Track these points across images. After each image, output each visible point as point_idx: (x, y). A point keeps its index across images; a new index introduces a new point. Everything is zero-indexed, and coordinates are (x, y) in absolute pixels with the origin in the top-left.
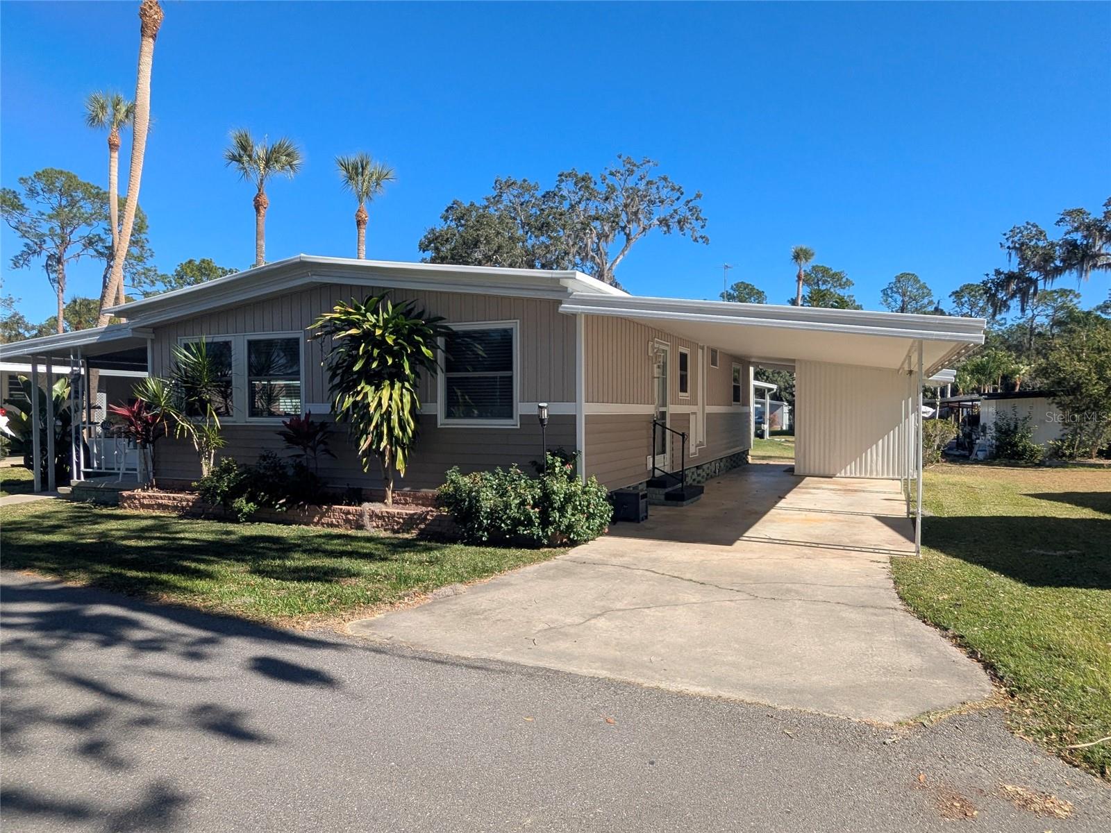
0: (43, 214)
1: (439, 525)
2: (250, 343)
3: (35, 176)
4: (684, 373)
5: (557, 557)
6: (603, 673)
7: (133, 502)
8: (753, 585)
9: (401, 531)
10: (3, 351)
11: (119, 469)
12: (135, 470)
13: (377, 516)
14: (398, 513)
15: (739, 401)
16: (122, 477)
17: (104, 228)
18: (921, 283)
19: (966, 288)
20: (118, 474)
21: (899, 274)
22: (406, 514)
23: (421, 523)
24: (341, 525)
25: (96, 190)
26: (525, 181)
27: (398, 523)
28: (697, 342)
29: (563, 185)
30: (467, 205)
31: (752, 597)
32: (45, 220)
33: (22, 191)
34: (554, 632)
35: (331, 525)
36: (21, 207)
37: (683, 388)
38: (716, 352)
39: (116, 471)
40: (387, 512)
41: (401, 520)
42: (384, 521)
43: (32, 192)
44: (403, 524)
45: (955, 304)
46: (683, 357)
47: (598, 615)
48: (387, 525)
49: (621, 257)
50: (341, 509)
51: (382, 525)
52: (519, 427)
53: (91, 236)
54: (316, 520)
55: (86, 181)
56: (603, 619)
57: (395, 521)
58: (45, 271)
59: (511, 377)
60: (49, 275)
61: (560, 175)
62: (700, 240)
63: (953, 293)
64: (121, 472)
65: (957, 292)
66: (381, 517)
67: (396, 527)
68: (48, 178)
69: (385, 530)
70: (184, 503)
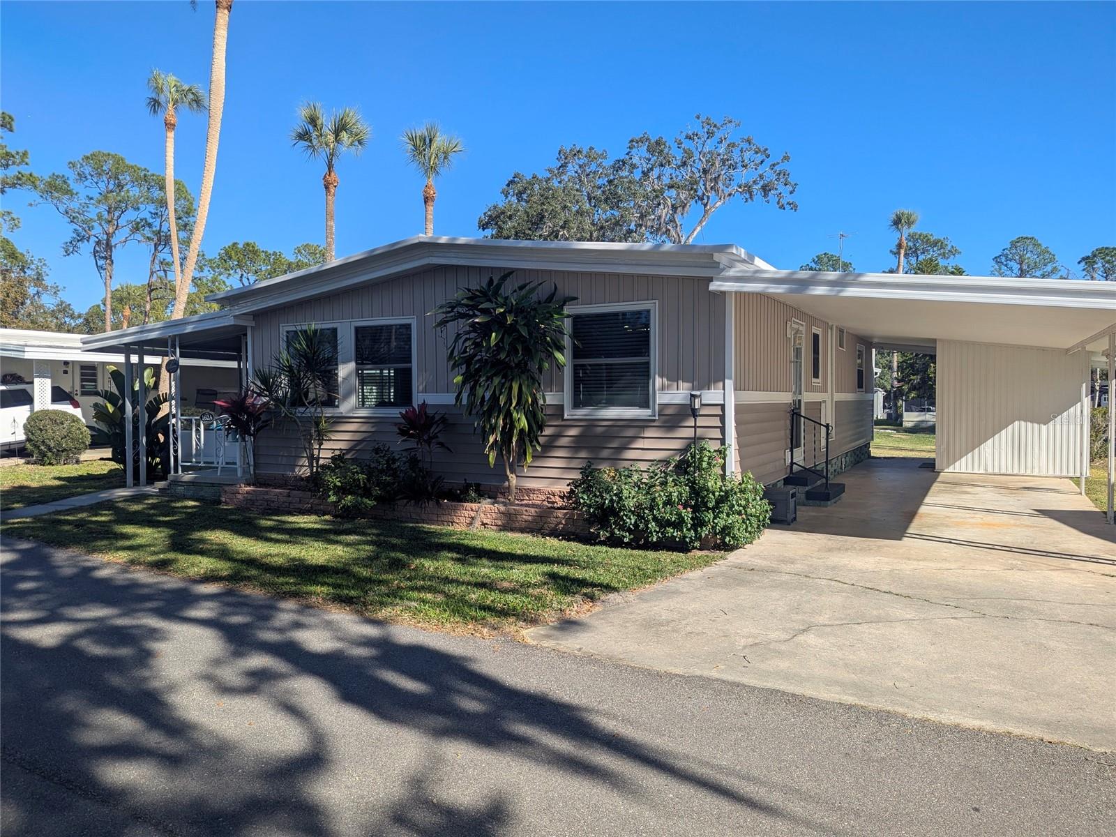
0: (92, 199)
2: (357, 330)
3: (83, 159)
4: (816, 356)
5: (717, 563)
6: (850, 699)
8: (972, 601)
9: (528, 530)
11: (218, 463)
12: (235, 464)
13: (503, 513)
14: (526, 511)
15: (862, 387)
16: (221, 471)
17: (150, 212)
18: (1043, 248)
19: (1099, 253)
20: (217, 468)
21: (1015, 239)
23: (551, 522)
24: (462, 523)
25: (143, 172)
26: (591, 149)
28: (828, 321)
29: (634, 151)
30: (529, 177)
31: (978, 615)
32: (93, 205)
33: (71, 175)
34: (761, 648)
36: (69, 192)
37: (816, 375)
38: (843, 332)
39: (215, 465)
40: (514, 509)
42: (511, 519)
43: (82, 177)
45: (1085, 273)
46: (816, 337)
47: (804, 631)
48: (514, 523)
49: (699, 228)
50: (462, 506)
51: (508, 524)
52: (657, 417)
53: (138, 220)
55: (133, 164)
56: (813, 636)
57: (522, 520)
58: (93, 257)
59: (648, 363)
60: (96, 261)
61: (632, 141)
62: (787, 207)
63: (1083, 259)
64: (220, 466)
65: (1088, 258)
66: (507, 515)
68: (95, 160)
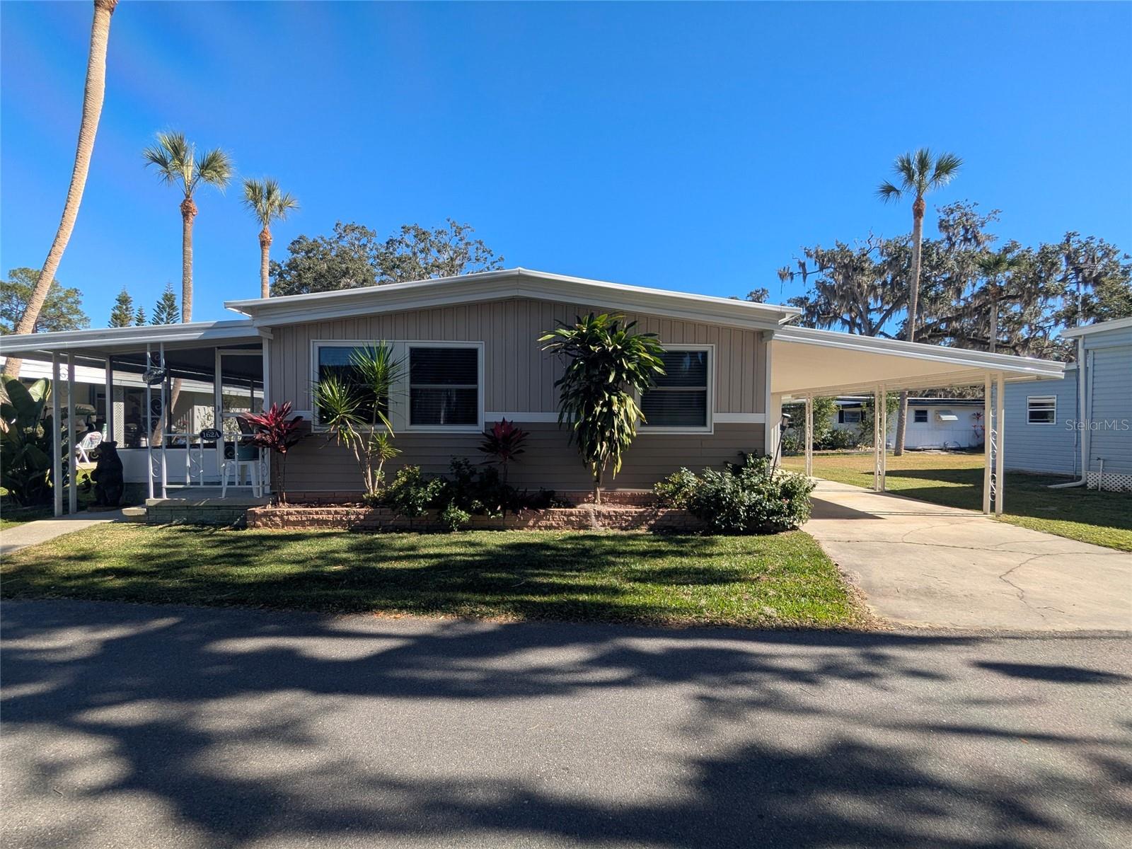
1: (670, 520)
2: (412, 350)
7: (270, 520)
9: (629, 528)
10: (4, 343)
13: (604, 515)
14: (627, 512)
16: (227, 492)
22: (636, 512)
23: (651, 520)
24: (561, 527)
27: (626, 521)
31: (1035, 555)
35: (550, 527)
40: (614, 512)
41: (630, 518)
42: (611, 519)
44: (632, 521)
48: (614, 523)
50: (562, 512)
51: (609, 524)
52: (713, 433)
54: (531, 523)
57: (623, 519)
59: (705, 393)
64: (224, 487)
66: (608, 517)
67: (624, 525)
69: (612, 528)
70: (353, 517)
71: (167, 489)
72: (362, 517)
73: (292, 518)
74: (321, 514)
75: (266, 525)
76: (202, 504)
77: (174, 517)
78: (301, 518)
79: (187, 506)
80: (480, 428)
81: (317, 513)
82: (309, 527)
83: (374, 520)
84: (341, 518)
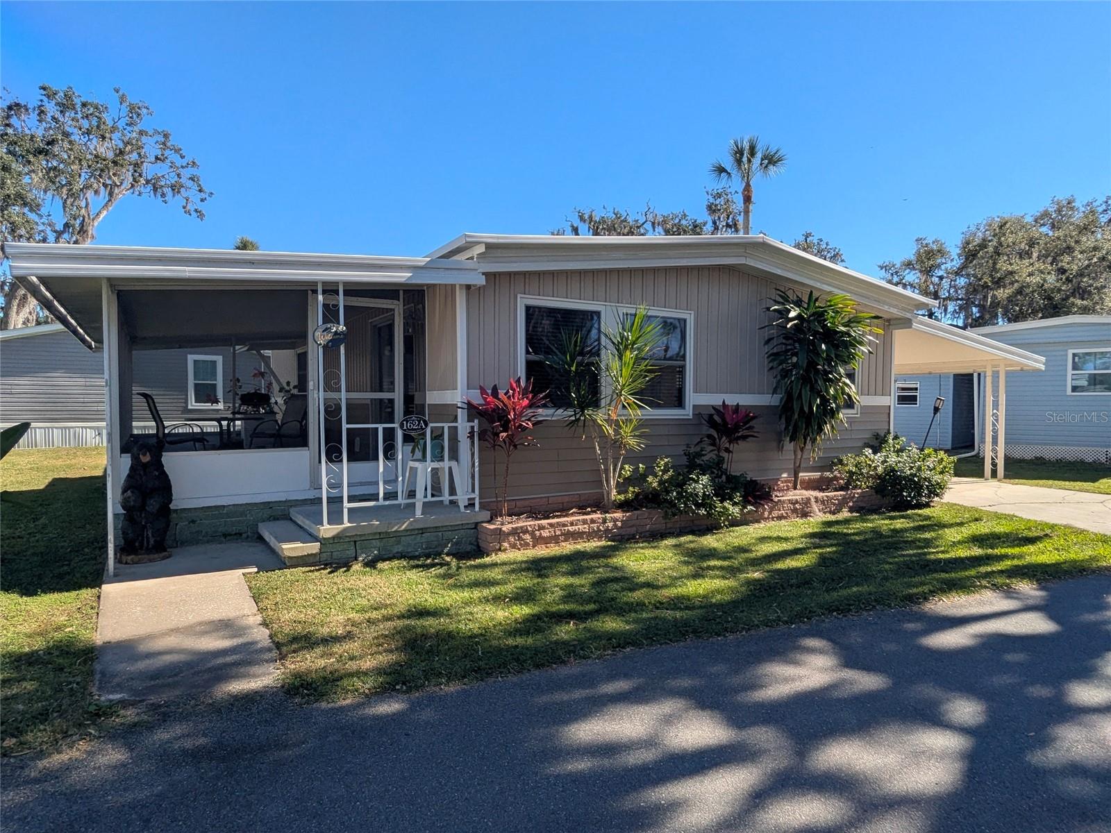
1: (862, 501)
9: (836, 511)
14: (835, 495)
22: (840, 496)
23: (850, 502)
24: (789, 516)
40: (826, 496)
41: (837, 502)
42: (825, 504)
44: (838, 505)
48: (826, 508)
50: (789, 500)
51: (822, 509)
54: (766, 514)
57: (832, 503)
66: (822, 502)
67: (833, 509)
69: (828, 513)
71: (350, 510)
72: (619, 524)
73: (545, 534)
74: (576, 525)
75: (513, 546)
76: (403, 527)
77: (359, 551)
78: (555, 532)
79: (380, 533)
80: (687, 412)
81: (572, 524)
82: (563, 544)
83: (631, 527)
84: (598, 527)
